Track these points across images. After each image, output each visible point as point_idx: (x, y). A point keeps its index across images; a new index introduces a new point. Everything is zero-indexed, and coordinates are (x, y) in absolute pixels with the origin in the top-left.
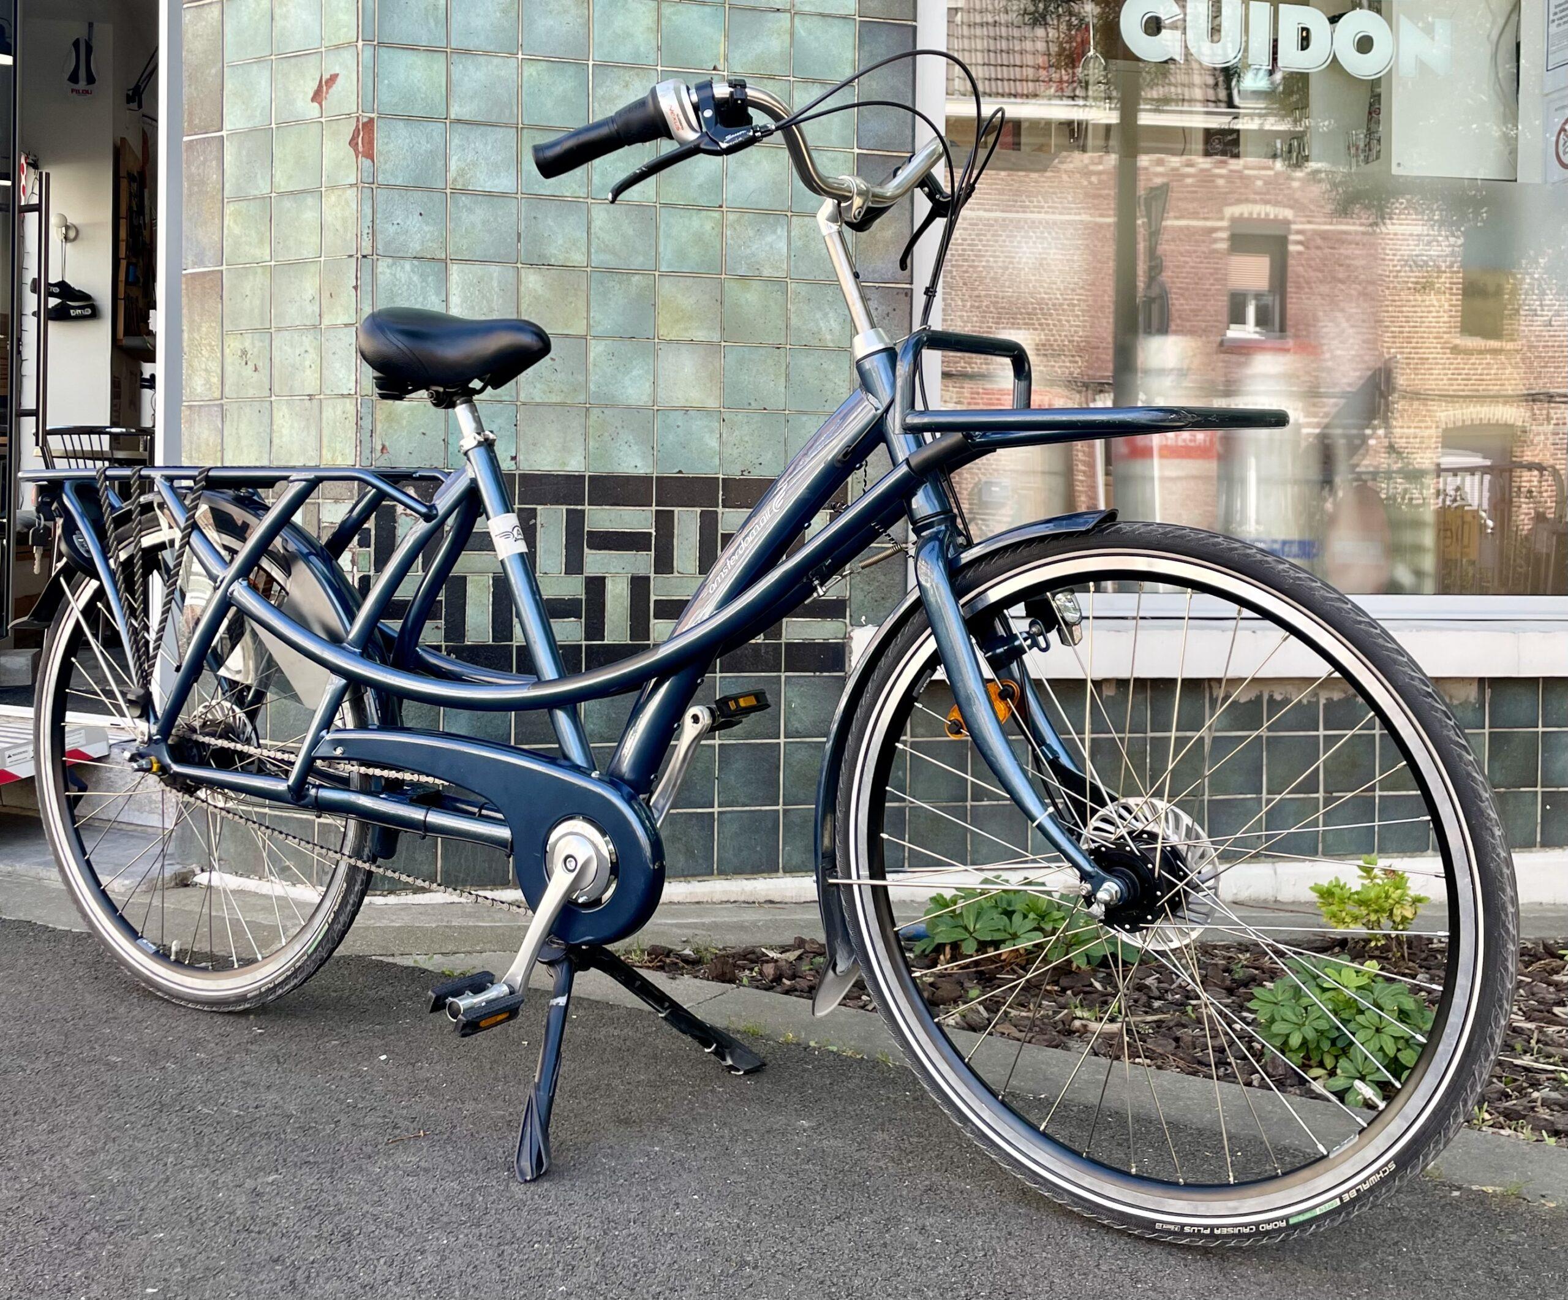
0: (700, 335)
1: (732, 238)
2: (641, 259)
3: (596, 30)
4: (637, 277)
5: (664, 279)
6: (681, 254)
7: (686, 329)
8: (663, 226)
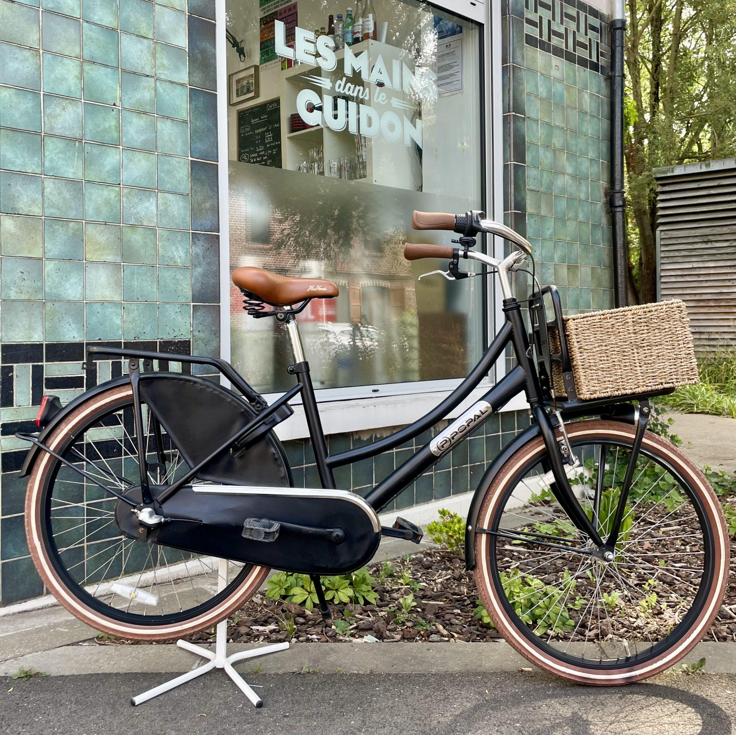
0: (110, 258)
1: (126, 203)
2: (74, 212)
3: (45, 74)
4: (72, 223)
5: (89, 226)
6: (98, 211)
7: (102, 255)
8: (87, 194)
